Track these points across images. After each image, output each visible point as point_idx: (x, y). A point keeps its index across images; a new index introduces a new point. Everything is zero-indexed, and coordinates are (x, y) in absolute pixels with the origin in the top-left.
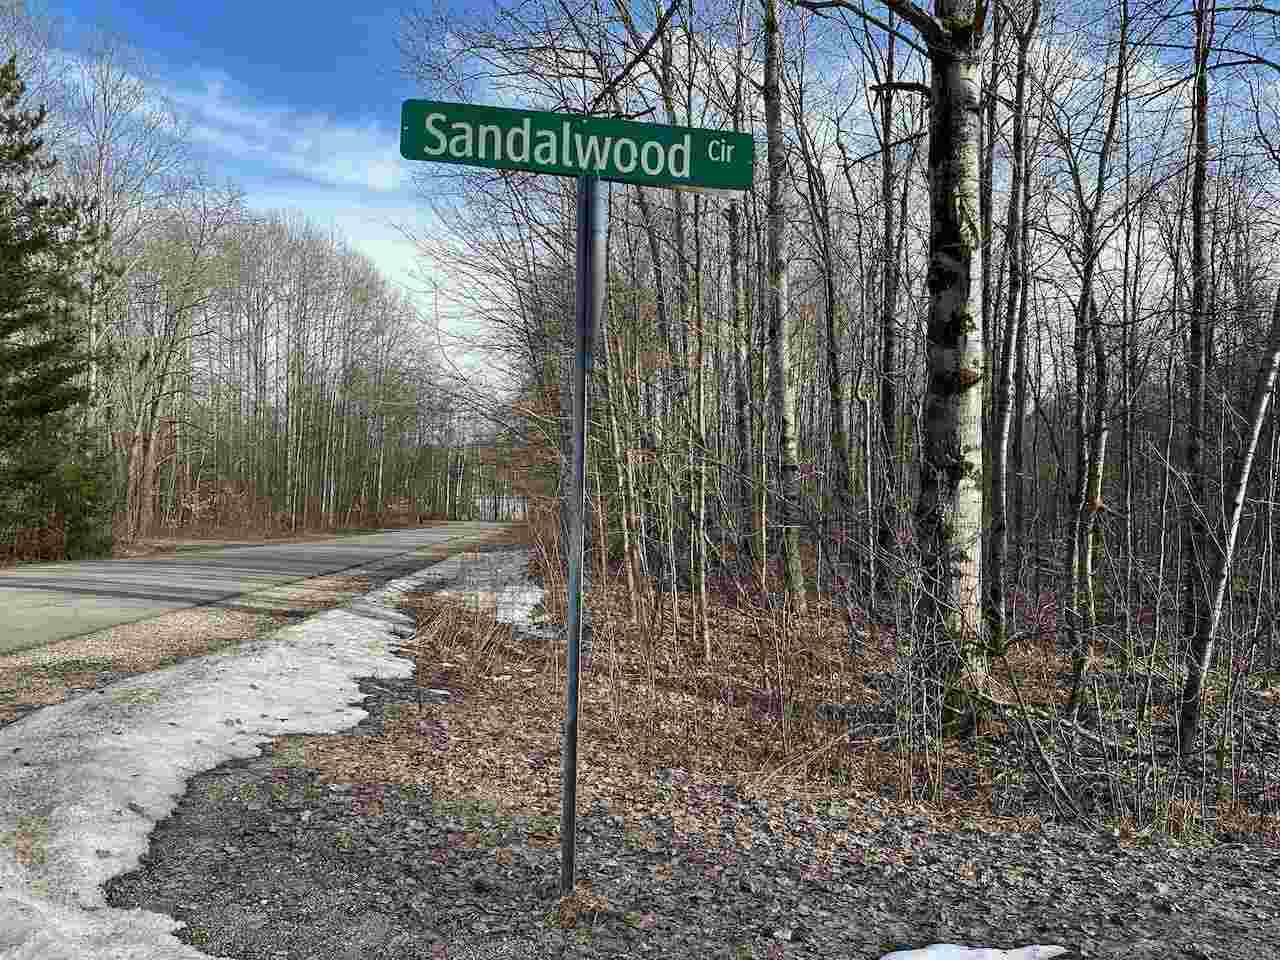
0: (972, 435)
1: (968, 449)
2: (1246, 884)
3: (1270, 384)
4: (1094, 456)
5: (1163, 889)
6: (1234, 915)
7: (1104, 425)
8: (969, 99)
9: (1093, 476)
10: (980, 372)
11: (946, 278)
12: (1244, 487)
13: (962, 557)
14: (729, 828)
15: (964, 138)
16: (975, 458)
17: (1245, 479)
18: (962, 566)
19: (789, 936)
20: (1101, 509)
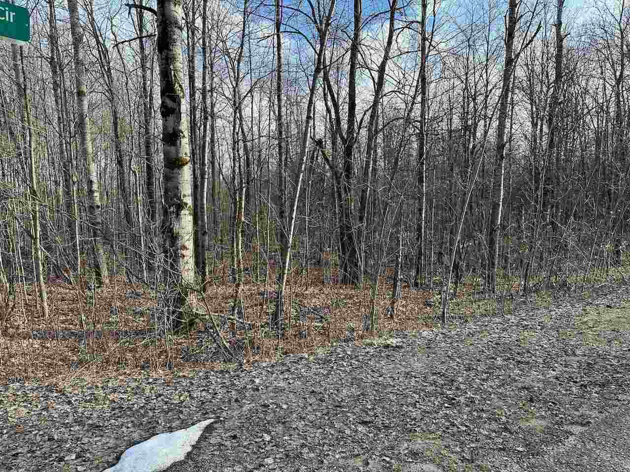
0: (186, 189)
1: (185, 196)
2: (288, 370)
3: (303, 169)
4: (241, 198)
5: (257, 381)
6: (282, 384)
7: (244, 186)
8: (176, 23)
9: (240, 208)
10: (188, 159)
11: (170, 111)
12: (295, 211)
13: (184, 248)
14: (46, 409)
15: (174, 41)
16: (189, 201)
17: (295, 208)
18: (184, 252)
19: (74, 457)
20: (244, 222)
